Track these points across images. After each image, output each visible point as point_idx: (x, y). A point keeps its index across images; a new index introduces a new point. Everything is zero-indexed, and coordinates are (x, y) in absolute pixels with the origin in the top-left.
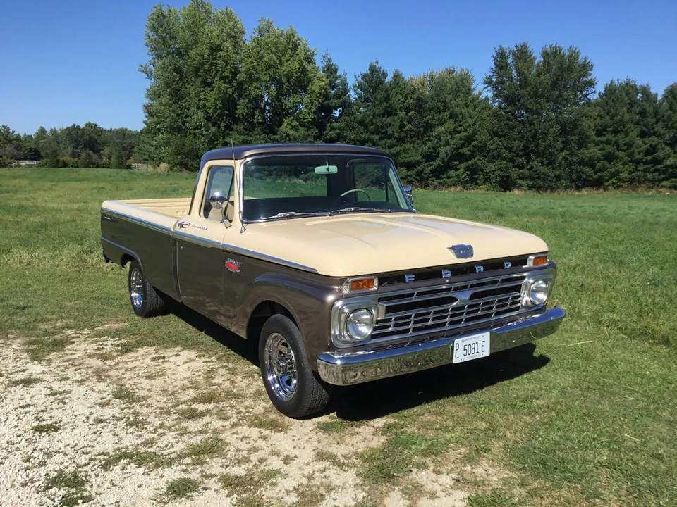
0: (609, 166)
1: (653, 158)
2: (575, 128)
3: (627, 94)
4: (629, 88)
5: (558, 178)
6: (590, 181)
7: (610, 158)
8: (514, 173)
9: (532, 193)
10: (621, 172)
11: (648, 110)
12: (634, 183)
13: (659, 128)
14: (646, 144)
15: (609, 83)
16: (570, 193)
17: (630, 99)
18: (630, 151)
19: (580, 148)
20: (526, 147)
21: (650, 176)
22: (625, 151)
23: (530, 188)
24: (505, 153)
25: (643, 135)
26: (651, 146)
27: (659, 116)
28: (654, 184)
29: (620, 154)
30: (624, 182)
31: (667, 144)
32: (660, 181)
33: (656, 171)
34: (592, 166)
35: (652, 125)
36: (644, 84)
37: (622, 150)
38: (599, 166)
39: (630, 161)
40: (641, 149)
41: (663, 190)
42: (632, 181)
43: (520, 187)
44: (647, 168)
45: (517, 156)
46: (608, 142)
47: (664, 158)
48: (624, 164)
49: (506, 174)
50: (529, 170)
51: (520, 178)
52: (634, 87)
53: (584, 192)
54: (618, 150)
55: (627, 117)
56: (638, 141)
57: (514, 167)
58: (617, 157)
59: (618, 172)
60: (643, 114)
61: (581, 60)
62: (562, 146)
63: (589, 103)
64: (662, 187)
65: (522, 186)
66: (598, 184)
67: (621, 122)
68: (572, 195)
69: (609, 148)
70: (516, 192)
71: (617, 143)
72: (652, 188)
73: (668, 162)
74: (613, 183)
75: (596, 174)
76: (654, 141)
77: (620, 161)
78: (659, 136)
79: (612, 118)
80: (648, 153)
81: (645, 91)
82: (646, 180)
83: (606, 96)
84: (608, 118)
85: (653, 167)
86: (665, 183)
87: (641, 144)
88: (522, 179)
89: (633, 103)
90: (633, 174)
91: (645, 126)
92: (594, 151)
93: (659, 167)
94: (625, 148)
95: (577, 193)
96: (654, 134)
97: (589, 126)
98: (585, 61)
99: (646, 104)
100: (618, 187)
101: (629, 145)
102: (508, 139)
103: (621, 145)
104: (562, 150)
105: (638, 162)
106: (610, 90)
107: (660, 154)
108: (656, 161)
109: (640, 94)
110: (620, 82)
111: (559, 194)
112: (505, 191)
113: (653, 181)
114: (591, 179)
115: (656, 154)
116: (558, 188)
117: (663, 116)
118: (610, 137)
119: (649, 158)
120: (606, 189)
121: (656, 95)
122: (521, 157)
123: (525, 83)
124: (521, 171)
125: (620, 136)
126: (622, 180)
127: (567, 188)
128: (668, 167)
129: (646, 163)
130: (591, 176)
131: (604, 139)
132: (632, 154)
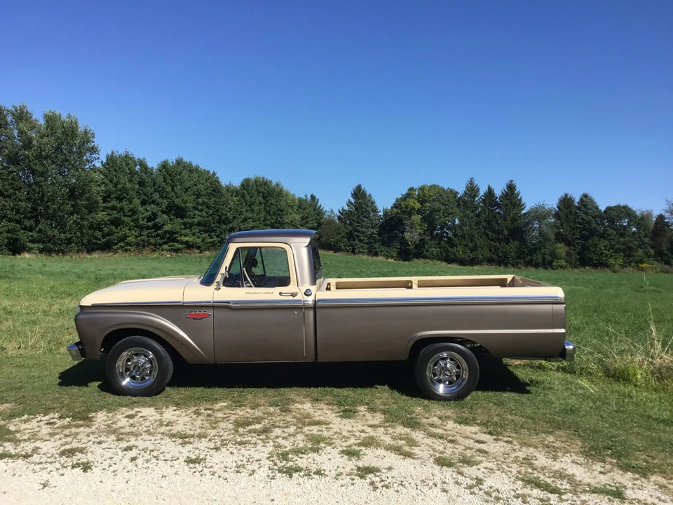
0: (116, 231)
1: (154, 224)
2: (84, 192)
3: (127, 165)
4: (127, 159)
5: (69, 241)
6: (99, 244)
7: (116, 223)
8: (23, 236)
9: (43, 257)
10: (129, 237)
11: (147, 180)
12: (140, 246)
13: (156, 196)
14: (147, 211)
15: (110, 153)
16: (82, 256)
17: (129, 169)
18: (135, 217)
19: (90, 212)
20: (34, 209)
21: (152, 240)
22: (130, 216)
23: (41, 251)
24: (10, 214)
25: (144, 203)
26: (152, 213)
27: (156, 187)
28: (156, 247)
29: (126, 219)
30: (131, 246)
31: (163, 212)
32: (161, 245)
33: (157, 235)
34: (101, 230)
35: (151, 194)
36: (141, 158)
37: (127, 216)
38: (106, 230)
39: (135, 227)
40: (144, 216)
41: (165, 252)
42: (138, 244)
43: (29, 250)
44: (149, 233)
45: (24, 218)
46: (113, 208)
47: (163, 224)
48: (129, 229)
49: (14, 237)
50: (38, 232)
51: (30, 241)
52: (131, 159)
53: (95, 255)
54: (124, 216)
55: (128, 185)
56: (141, 209)
57: (23, 229)
58: (123, 223)
59: (125, 237)
60: (142, 183)
61: (81, 129)
62: (72, 209)
63: (94, 169)
64: (163, 250)
65: (32, 249)
66: (106, 247)
67: (124, 190)
68: (84, 258)
69: (115, 214)
70: (27, 255)
71: (121, 209)
72: (153, 251)
73: (166, 228)
74: (122, 247)
75: (103, 237)
76: (154, 209)
77: (126, 226)
78: (158, 204)
79: (116, 186)
80: (149, 219)
81: (143, 164)
82: (150, 244)
83: (108, 164)
84: (111, 186)
85: (155, 232)
86: (165, 247)
87: (144, 212)
88: (33, 242)
89: (132, 173)
90: (139, 238)
91: (145, 195)
92: (101, 216)
93: (160, 232)
94: (130, 214)
95: (89, 257)
96: (153, 202)
97: (97, 191)
98: (86, 128)
99: (145, 176)
100: (126, 251)
101: (134, 212)
102: (15, 199)
103: (126, 211)
104: (72, 214)
105: (142, 228)
106: (111, 160)
107: (158, 220)
108: (157, 227)
109: (138, 166)
110: (119, 153)
111: (72, 257)
112: (14, 254)
113: (155, 245)
114: (99, 242)
115: (157, 221)
116: (71, 251)
117: (159, 187)
118: (114, 203)
119: (150, 224)
120: (116, 252)
121: (152, 168)
122: (29, 219)
123: (28, 144)
124: (31, 234)
125: (125, 203)
126: (128, 244)
127: (78, 251)
128: (166, 232)
129: (148, 228)
130: (100, 240)
131: (110, 205)
132: (137, 220)
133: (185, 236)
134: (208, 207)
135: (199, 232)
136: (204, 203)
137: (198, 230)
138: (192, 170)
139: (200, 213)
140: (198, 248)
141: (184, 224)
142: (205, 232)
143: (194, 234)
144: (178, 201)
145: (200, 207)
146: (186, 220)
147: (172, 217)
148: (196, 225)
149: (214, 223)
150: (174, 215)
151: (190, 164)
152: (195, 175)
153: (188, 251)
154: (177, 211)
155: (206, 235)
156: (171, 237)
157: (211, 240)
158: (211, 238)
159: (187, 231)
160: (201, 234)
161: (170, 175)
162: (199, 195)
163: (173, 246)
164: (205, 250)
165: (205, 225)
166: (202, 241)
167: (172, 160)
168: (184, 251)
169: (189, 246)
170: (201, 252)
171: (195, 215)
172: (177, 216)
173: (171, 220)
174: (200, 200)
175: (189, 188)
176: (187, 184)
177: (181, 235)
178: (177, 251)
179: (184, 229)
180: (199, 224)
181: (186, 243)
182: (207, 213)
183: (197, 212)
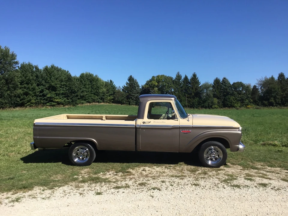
0: (26, 97)
2: (12, 81)
3: (30, 68)
6: (18, 104)
7: (26, 94)
10: (32, 100)
11: (39, 75)
12: (37, 104)
13: (43, 82)
14: (39, 88)
15: (22, 63)
17: (31, 70)
18: (35, 91)
19: (15, 90)
21: (42, 101)
22: (32, 91)
25: (38, 85)
26: (42, 90)
29: (30, 92)
30: (33, 104)
31: (47, 89)
32: (46, 103)
33: (44, 99)
34: (19, 97)
35: (41, 81)
36: (36, 65)
38: (22, 97)
39: (35, 96)
40: (38, 91)
41: (48, 107)
42: (36, 103)
44: (41, 98)
46: (25, 88)
47: (47, 94)
48: (32, 97)
52: (31, 65)
53: (17, 109)
54: (30, 91)
55: (31, 78)
56: (37, 88)
58: (29, 94)
59: (31, 100)
60: (37, 76)
61: (11, 52)
62: (7, 89)
63: (17, 71)
64: (47, 105)
66: (22, 105)
67: (29, 80)
68: (12, 110)
69: (25, 90)
71: (29, 88)
72: (43, 106)
73: (49, 96)
74: (29, 105)
75: (20, 101)
76: (42, 88)
77: (31, 95)
78: (44, 86)
79: (25, 78)
80: (41, 92)
81: (36, 68)
82: (41, 103)
83: (21, 68)
84: (24, 78)
86: (48, 104)
87: (38, 89)
89: (32, 72)
90: (36, 101)
91: (38, 82)
92: (19, 91)
93: (45, 98)
94: (32, 90)
95: (15, 110)
96: (42, 85)
97: (17, 80)
98: (13, 53)
99: (38, 73)
100: (31, 106)
101: (34, 89)
103: (30, 89)
104: (7, 91)
105: (37, 96)
106: (23, 66)
107: (45, 92)
108: (44, 95)
109: (34, 69)
110: (26, 63)
111: (7, 110)
113: (43, 104)
114: (18, 103)
115: (44, 93)
116: (6, 107)
117: (44, 78)
118: (26, 85)
119: (41, 94)
120: (26, 107)
121: (41, 69)
125: (30, 85)
126: (31, 103)
127: (10, 107)
128: (48, 98)
129: (40, 96)
130: (19, 102)
131: (23, 86)
132: (35, 93)
133: (56, 99)
134: (66, 86)
135: (63, 97)
136: (64, 85)
137: (62, 96)
138: (59, 70)
139: (63, 89)
140: (63, 104)
141: (56, 94)
142: (65, 97)
143: (60, 98)
144: (53, 84)
145: (62, 87)
146: (57, 92)
147: (51, 91)
148: (61, 94)
149: (69, 93)
150: (51, 90)
151: (57, 68)
152: (60, 72)
153: (58, 106)
154: (53, 88)
155: (66, 98)
156: (50, 100)
157: (68, 101)
158: (68, 100)
159: (57, 97)
160: (63, 98)
161: (49, 73)
162: (62, 81)
163: (52, 103)
164: (66, 105)
165: (65, 94)
166: (64, 101)
167: (49, 66)
168: (56, 106)
169: (59, 104)
170: (64, 106)
171: (61, 90)
172: (53, 90)
173: (50, 92)
174: (63, 83)
175: (58, 78)
176: (57, 76)
177: (55, 99)
178: (53, 106)
179: (56, 96)
180: (62, 94)
181: (57, 102)
182: (66, 89)
183: (61, 89)
